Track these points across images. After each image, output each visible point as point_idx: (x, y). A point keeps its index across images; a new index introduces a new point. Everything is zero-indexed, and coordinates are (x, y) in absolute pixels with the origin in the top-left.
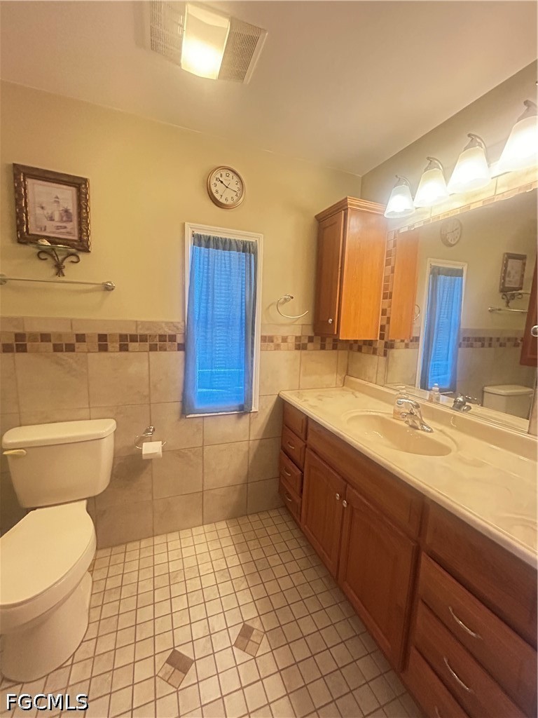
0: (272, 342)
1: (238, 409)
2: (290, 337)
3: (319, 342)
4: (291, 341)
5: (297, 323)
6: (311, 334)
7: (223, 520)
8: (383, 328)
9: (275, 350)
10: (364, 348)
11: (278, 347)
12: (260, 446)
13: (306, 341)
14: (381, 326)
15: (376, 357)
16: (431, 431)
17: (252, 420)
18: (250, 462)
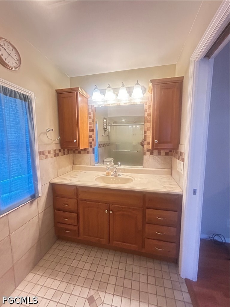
0: (44, 154)
1: (30, 198)
2: (51, 151)
3: (63, 151)
4: (52, 152)
5: (53, 143)
6: (59, 148)
7: (29, 273)
8: (91, 143)
9: (46, 158)
10: (82, 152)
11: (47, 157)
12: (44, 214)
13: (58, 152)
14: (90, 142)
15: (89, 155)
16: (121, 176)
17: (39, 201)
18: (40, 226)
